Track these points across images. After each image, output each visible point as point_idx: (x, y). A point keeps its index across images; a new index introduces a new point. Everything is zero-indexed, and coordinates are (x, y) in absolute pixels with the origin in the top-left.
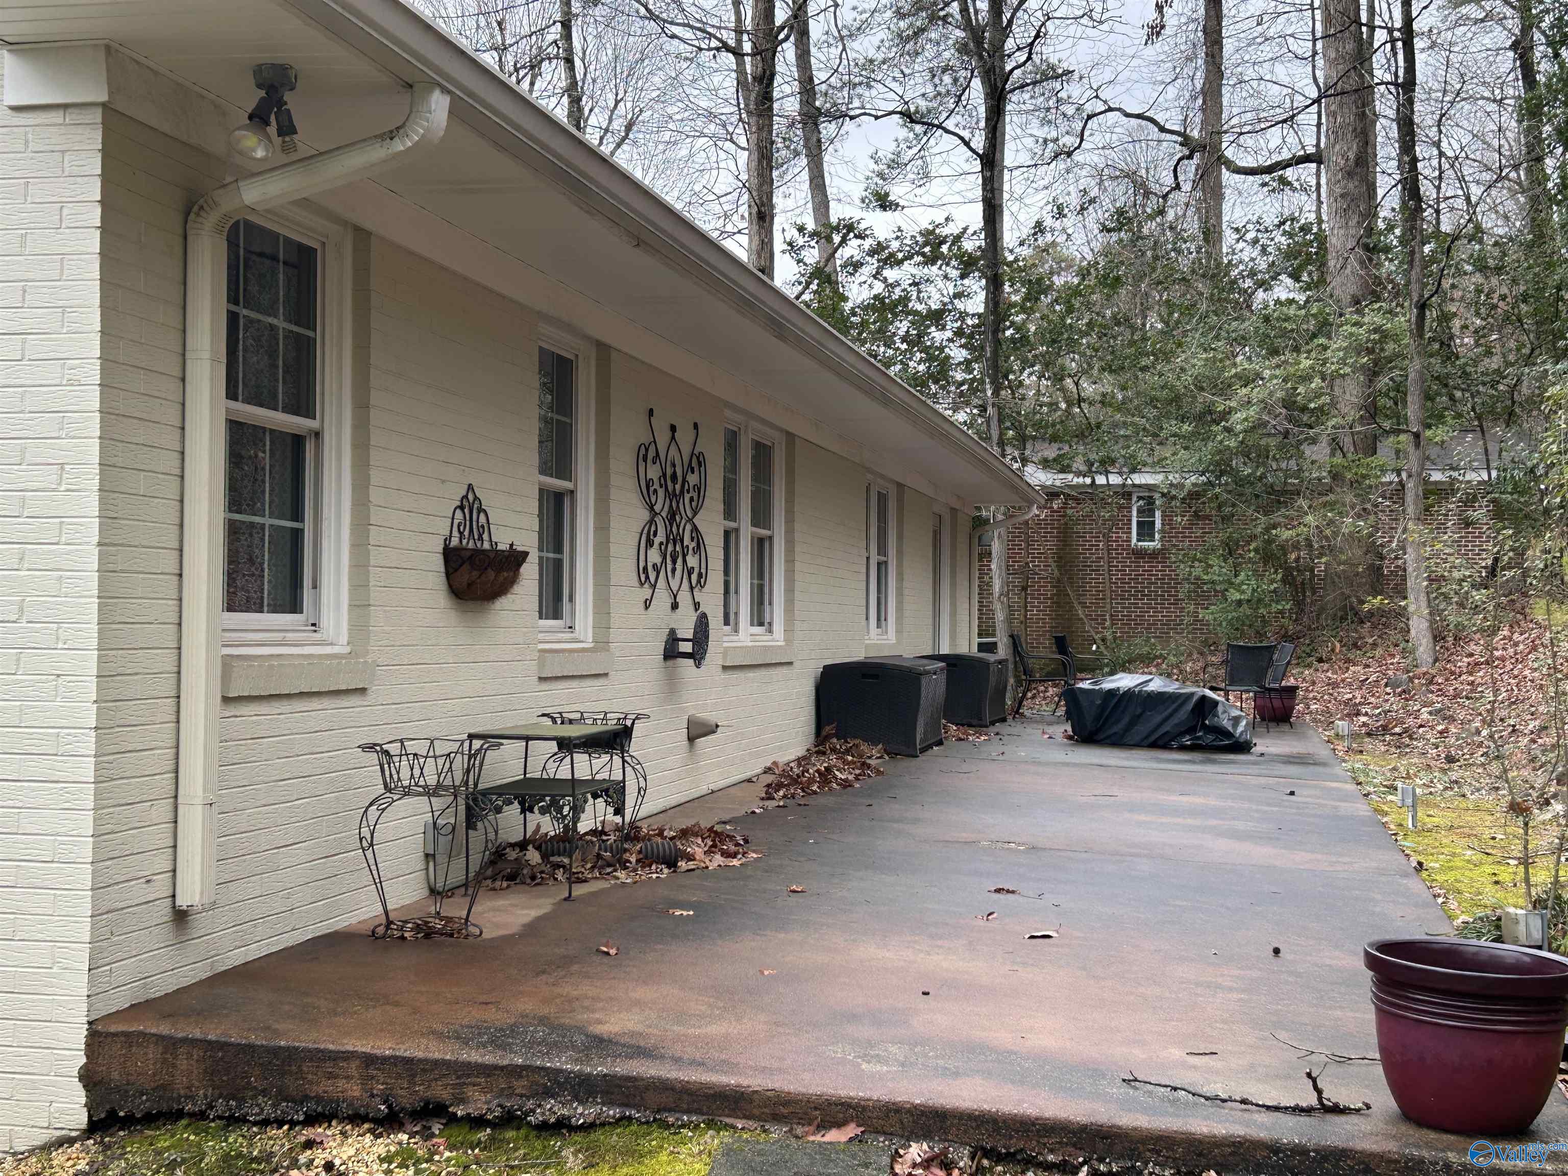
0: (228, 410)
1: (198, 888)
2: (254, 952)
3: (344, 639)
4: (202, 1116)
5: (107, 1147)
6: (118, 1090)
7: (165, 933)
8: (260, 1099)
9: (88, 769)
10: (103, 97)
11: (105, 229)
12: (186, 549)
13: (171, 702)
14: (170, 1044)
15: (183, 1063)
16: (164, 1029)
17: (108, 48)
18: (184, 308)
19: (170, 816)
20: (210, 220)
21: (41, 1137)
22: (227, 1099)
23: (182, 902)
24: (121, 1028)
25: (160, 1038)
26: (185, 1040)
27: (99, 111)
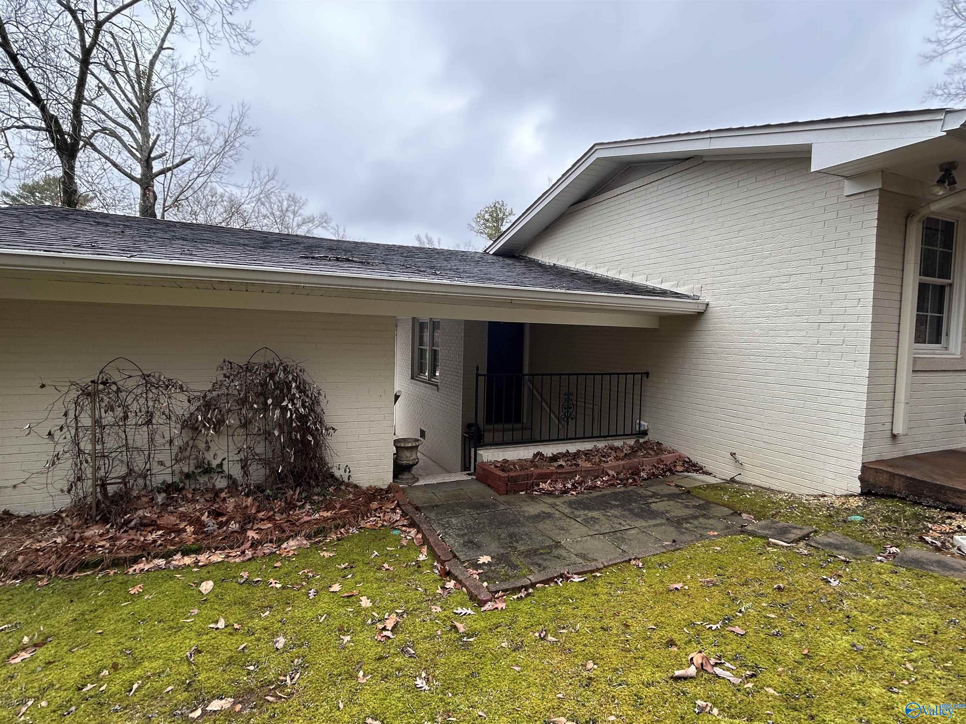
0: (920, 279)
1: (901, 429)
2: (919, 451)
3: (959, 353)
4: (904, 499)
5: (869, 501)
6: (872, 484)
7: (889, 441)
8: (928, 499)
9: (865, 389)
10: (880, 187)
11: (878, 227)
12: (901, 323)
13: (894, 371)
14: (892, 475)
15: (897, 481)
16: (889, 470)
17: (882, 171)
18: (904, 248)
19: (891, 405)
20: (916, 219)
21: (845, 493)
22: (914, 495)
23: (895, 432)
24: (873, 467)
25: (888, 472)
26: (898, 475)
27: (878, 191)
